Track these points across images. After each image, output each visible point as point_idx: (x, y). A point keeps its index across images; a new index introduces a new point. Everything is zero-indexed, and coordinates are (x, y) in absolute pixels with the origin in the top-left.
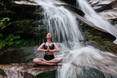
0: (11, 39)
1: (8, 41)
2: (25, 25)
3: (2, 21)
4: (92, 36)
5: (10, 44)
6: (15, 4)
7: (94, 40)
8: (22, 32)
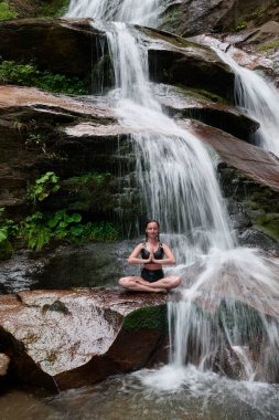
0: (62, 225)
1: (54, 230)
2: (92, 189)
3: (38, 182)
4: (263, 212)
5: (60, 236)
6: (67, 137)
7: (265, 224)
8: (86, 206)
